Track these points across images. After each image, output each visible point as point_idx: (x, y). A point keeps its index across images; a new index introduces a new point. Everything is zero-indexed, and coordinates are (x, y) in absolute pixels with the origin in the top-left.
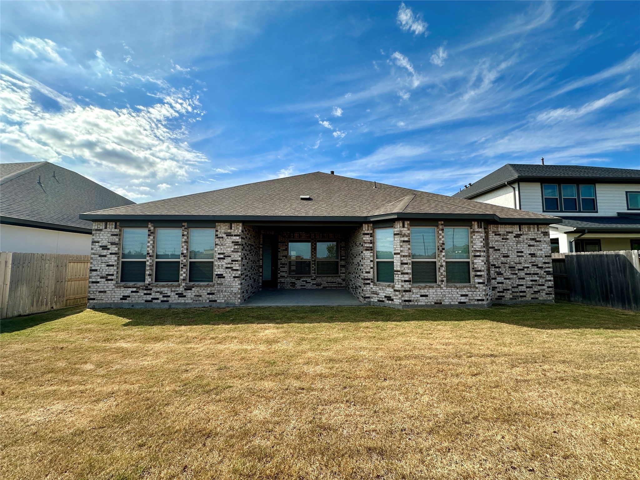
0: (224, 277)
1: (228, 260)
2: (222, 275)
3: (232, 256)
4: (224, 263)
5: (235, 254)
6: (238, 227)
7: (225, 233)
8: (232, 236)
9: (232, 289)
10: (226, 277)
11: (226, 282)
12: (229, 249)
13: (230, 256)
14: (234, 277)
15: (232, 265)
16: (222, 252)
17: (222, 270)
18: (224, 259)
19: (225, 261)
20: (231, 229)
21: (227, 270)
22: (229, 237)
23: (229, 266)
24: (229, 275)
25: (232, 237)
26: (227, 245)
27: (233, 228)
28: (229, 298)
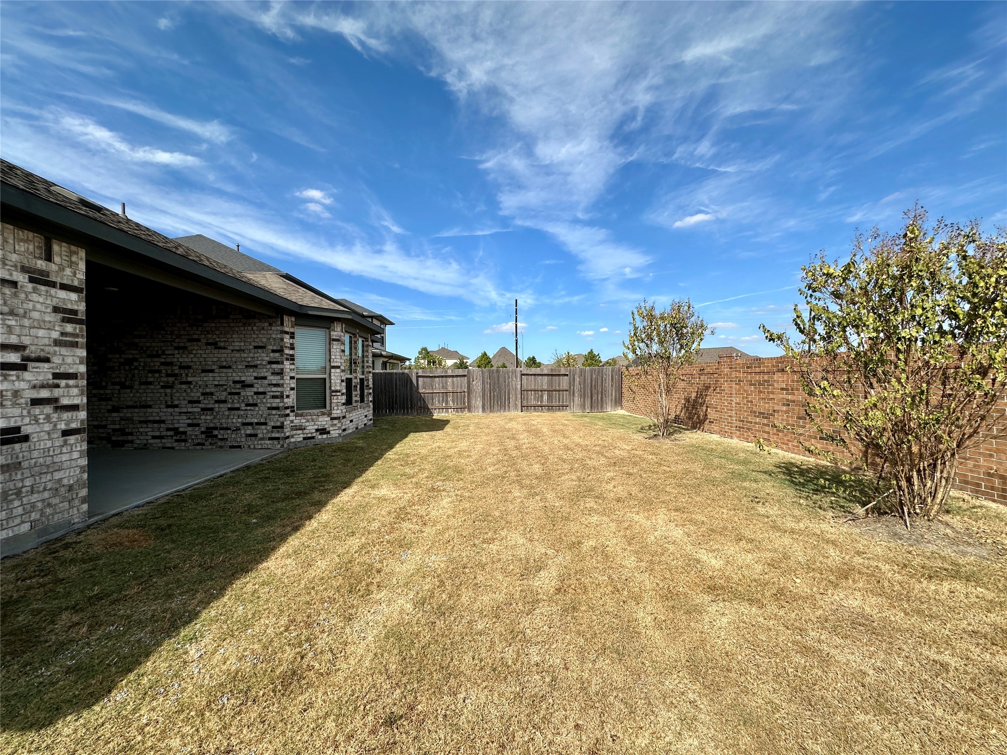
0: (26, 438)
1: (41, 373)
2: (18, 429)
3: (56, 360)
4: (23, 385)
5: (64, 351)
6: (74, 259)
7: (24, 269)
8: (53, 285)
9: (57, 475)
10: (34, 438)
11: (35, 454)
12: (41, 333)
13: (47, 360)
14: (66, 433)
15: (57, 393)
16: (13, 340)
17: (17, 411)
18: (22, 367)
19: (27, 375)
20: (49, 258)
21: (37, 410)
22: (43, 288)
23: (45, 394)
24: (47, 427)
25: (53, 291)
26: (35, 315)
27: (57, 259)
28: (48, 511)
